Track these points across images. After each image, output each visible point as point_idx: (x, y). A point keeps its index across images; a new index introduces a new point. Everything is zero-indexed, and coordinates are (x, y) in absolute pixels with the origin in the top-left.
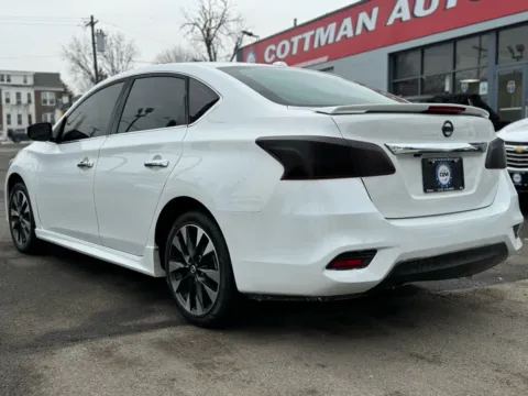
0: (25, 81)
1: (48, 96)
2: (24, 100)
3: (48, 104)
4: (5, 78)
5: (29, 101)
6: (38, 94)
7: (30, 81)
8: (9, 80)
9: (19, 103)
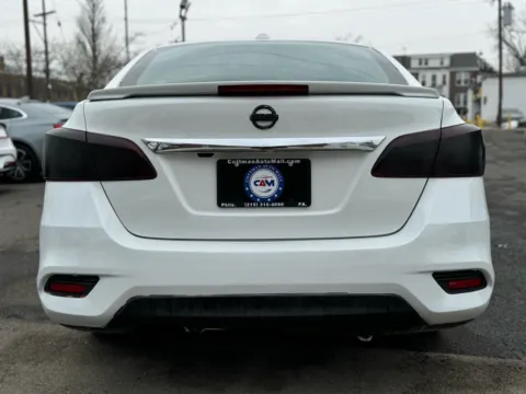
0: (442, 63)
1: (463, 76)
2: (439, 81)
3: (463, 84)
4: (423, 62)
5: (444, 83)
6: (453, 75)
7: (447, 62)
8: (426, 63)
9: (434, 85)
